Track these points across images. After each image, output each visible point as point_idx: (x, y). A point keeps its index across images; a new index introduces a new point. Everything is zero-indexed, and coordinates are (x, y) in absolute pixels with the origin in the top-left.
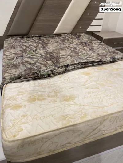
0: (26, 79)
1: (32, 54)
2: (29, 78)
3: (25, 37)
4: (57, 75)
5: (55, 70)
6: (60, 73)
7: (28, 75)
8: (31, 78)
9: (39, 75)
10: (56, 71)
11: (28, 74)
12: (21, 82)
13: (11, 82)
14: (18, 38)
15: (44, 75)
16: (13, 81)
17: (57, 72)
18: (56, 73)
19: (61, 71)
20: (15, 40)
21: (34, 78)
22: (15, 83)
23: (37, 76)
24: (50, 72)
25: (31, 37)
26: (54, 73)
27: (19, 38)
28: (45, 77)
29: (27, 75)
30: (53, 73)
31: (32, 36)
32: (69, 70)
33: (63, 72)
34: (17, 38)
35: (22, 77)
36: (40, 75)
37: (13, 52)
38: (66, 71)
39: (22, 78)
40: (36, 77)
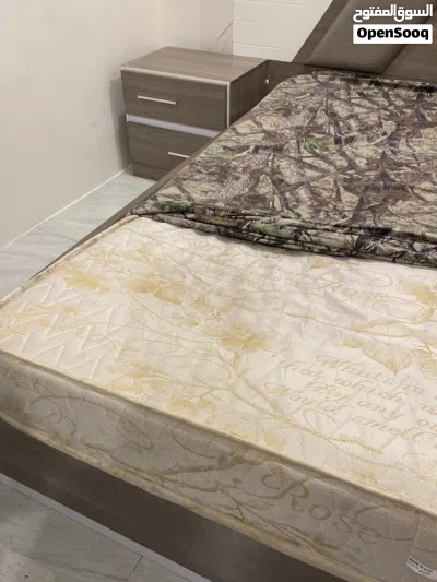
0: (198, 224)
1: (327, 149)
2: (210, 223)
3: (366, 82)
4: (311, 251)
5: (309, 232)
6: (326, 251)
7: (215, 215)
8: (217, 225)
9: (244, 227)
10: (315, 235)
11: (214, 210)
12: (182, 226)
13: (152, 215)
14: (337, 82)
15: (261, 233)
16: (160, 216)
17: (314, 238)
18: (312, 242)
19: (334, 243)
20: (322, 84)
21: (222, 229)
22: (163, 221)
23: (237, 228)
24: (286, 232)
25: (387, 85)
26: (301, 238)
27: (342, 80)
28: (262, 240)
29: (211, 212)
30: (296, 239)
31: (396, 81)
32: (373, 252)
33: (340, 250)
34: (333, 79)
35: (193, 213)
36: (249, 226)
37: (266, 127)
38: (355, 252)
39: (190, 216)
40: (233, 228)
